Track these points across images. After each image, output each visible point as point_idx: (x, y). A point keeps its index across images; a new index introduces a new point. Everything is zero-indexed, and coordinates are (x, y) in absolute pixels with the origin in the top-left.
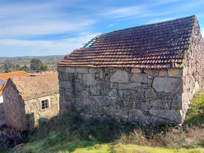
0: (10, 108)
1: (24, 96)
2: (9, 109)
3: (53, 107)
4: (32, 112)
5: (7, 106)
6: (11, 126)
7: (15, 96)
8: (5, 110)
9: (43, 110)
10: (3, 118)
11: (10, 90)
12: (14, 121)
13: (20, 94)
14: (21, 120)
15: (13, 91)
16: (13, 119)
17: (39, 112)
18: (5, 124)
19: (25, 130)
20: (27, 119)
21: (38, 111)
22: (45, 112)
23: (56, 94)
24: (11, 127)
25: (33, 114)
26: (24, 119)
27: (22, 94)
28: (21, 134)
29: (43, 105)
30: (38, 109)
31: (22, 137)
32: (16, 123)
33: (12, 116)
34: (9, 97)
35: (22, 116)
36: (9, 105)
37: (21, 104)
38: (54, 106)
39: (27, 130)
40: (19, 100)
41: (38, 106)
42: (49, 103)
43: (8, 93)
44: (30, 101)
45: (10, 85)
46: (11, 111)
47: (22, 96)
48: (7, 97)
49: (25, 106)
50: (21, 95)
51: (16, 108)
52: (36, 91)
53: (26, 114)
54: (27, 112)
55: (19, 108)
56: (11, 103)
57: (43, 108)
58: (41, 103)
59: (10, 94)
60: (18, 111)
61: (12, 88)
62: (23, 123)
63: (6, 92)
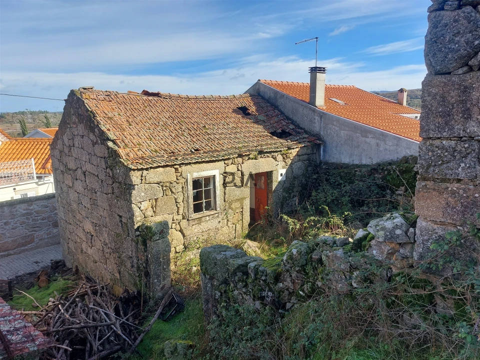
0: (75, 206)
1: (128, 155)
2: (73, 211)
3: (230, 208)
4: (159, 219)
5: (65, 202)
6: (80, 268)
7: (94, 158)
8: (61, 214)
9: (197, 215)
10: (56, 242)
11: (73, 139)
12: (90, 251)
13: (110, 144)
14: (116, 250)
15: (86, 138)
16: (84, 246)
17: (184, 223)
18: (60, 261)
19: (133, 290)
20: (141, 247)
21: (180, 217)
22: (204, 226)
23: (240, 160)
24: (77, 270)
25: (164, 229)
26: (129, 249)
27: (119, 147)
28: (117, 313)
29: (197, 197)
30: (181, 212)
31: (123, 325)
32: (97, 259)
33: (82, 235)
34: (72, 165)
35: (118, 235)
36: (73, 196)
37: (116, 185)
38: (233, 206)
39: (139, 293)
40: (108, 170)
41: (180, 200)
42: (218, 192)
43: (66, 150)
44: (154, 175)
45: (74, 117)
46: (78, 216)
47: (122, 152)
48: (66, 166)
49: (134, 192)
50: (116, 148)
51: (94, 203)
52: (169, 141)
53: (136, 227)
54: (138, 220)
55: (106, 205)
56: (79, 186)
57: (198, 208)
58: (190, 187)
59: (75, 152)
60: (105, 214)
61: (81, 129)
62: (121, 263)
63: (61, 152)
